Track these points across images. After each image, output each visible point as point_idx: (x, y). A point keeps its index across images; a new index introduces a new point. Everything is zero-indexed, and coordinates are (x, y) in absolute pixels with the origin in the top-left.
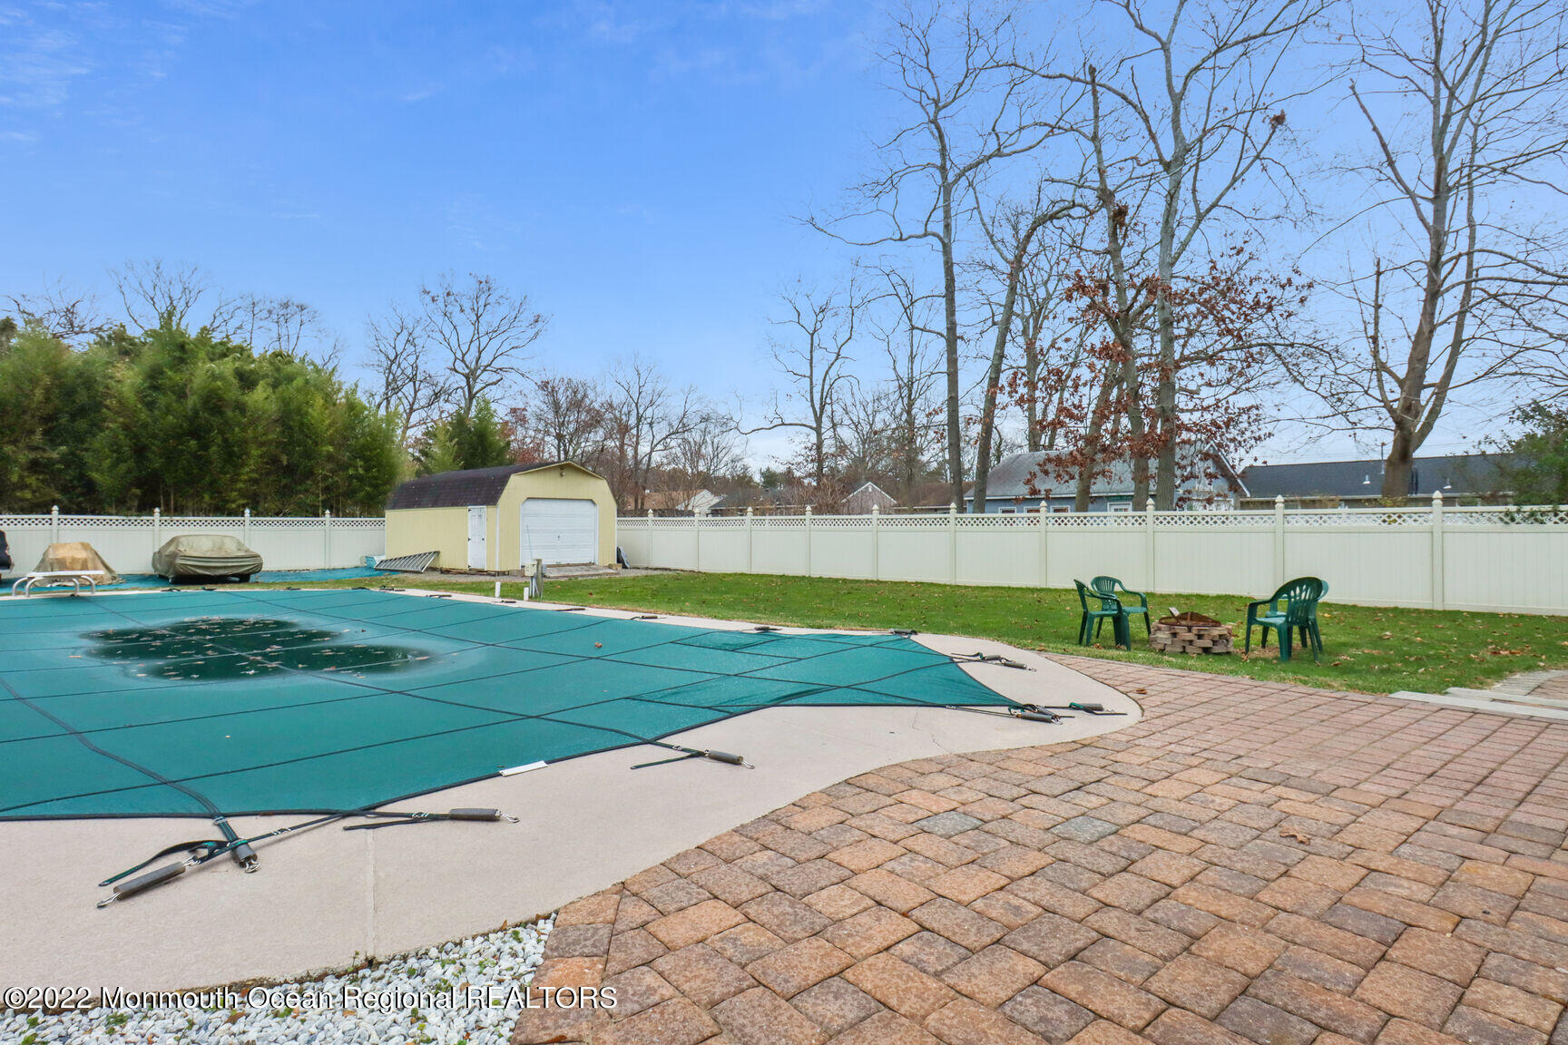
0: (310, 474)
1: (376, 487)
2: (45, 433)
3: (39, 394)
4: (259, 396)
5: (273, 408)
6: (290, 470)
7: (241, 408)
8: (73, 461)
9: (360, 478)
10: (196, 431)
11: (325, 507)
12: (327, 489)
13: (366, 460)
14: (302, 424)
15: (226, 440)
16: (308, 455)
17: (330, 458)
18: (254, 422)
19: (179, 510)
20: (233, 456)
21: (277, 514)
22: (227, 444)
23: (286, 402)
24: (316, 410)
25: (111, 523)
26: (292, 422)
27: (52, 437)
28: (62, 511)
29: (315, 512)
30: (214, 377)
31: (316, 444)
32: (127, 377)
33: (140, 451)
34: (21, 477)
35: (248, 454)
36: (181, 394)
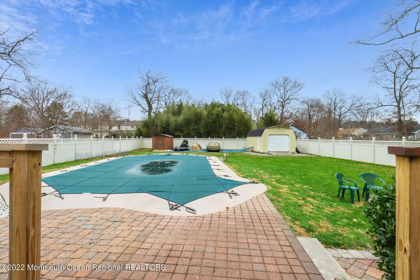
0: (234, 129)
1: (246, 132)
2: (194, 124)
3: (193, 117)
4: (225, 114)
5: (227, 116)
6: (230, 129)
7: (222, 117)
8: (198, 129)
9: (243, 130)
10: (215, 122)
11: (237, 136)
12: (237, 133)
13: (244, 126)
14: (232, 119)
15: (219, 123)
16: (234, 125)
17: (238, 126)
18: (224, 119)
19: (213, 137)
20: (220, 126)
21: (229, 138)
22: (220, 124)
23: (230, 114)
24: (235, 116)
25: (203, 139)
26: (231, 118)
27: (196, 124)
28: (197, 138)
29: (235, 137)
30: (218, 111)
31: (235, 123)
32: (205, 113)
33: (207, 126)
34: (191, 132)
35: (223, 126)
36: (212, 115)
